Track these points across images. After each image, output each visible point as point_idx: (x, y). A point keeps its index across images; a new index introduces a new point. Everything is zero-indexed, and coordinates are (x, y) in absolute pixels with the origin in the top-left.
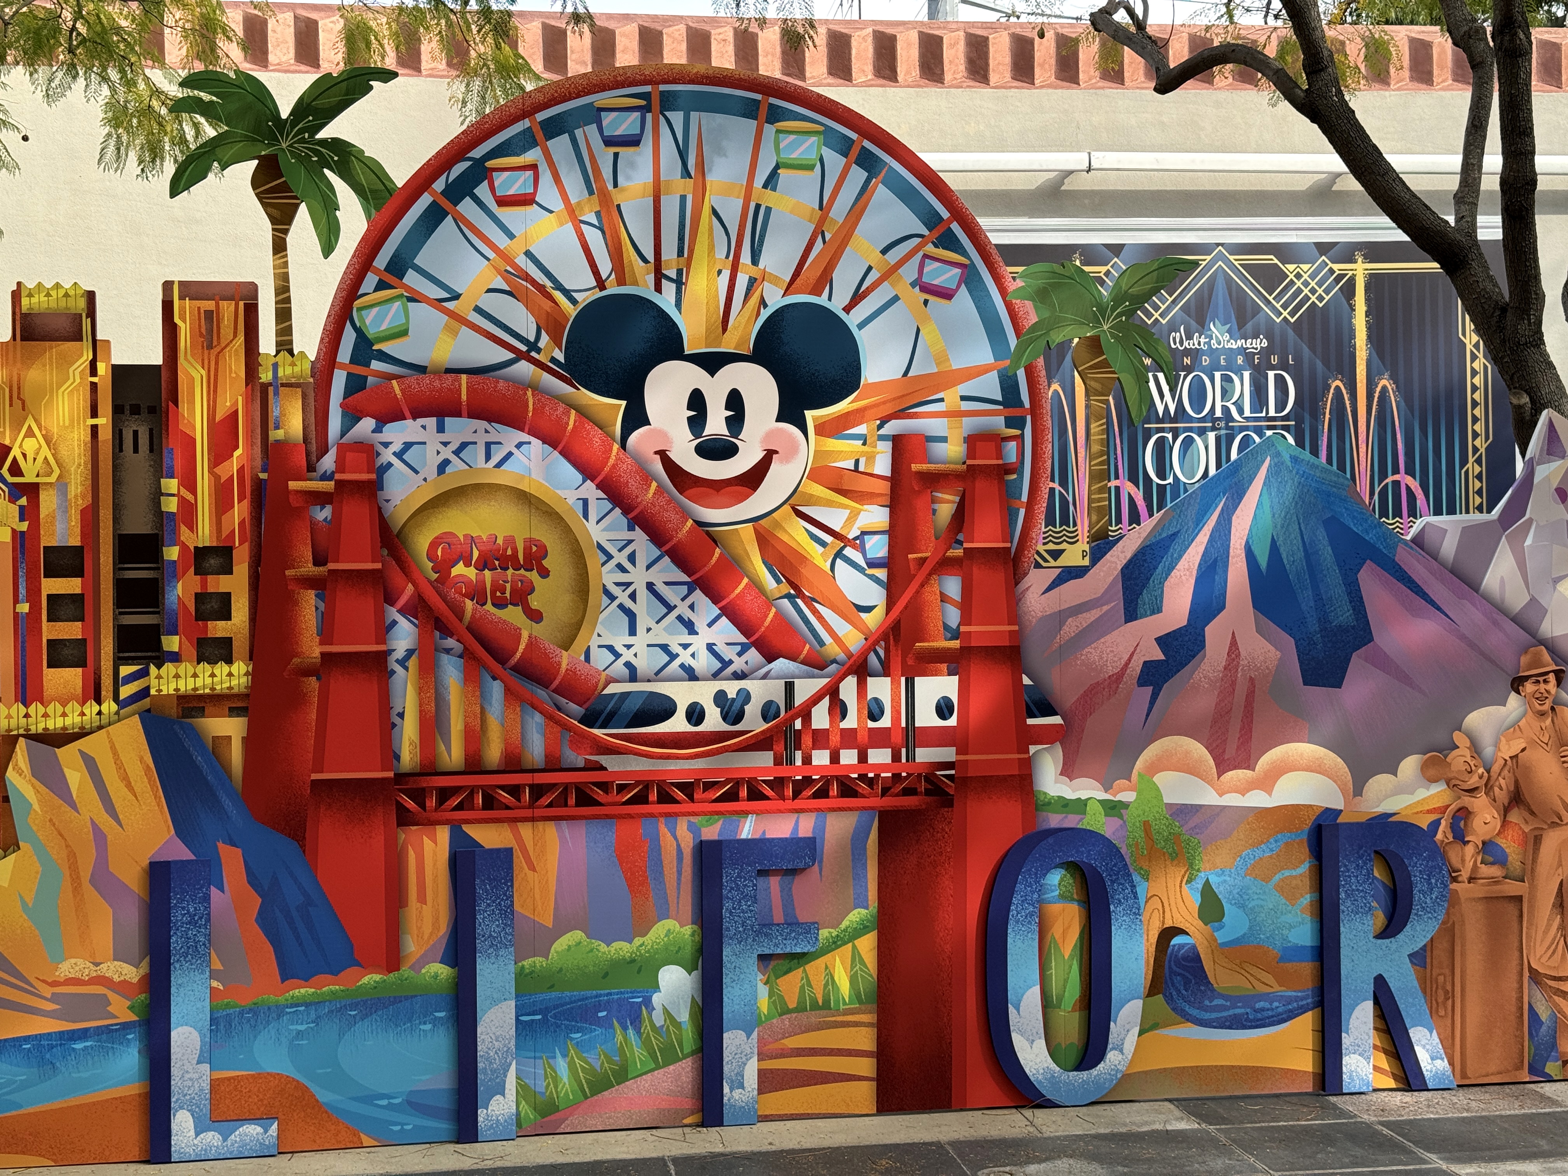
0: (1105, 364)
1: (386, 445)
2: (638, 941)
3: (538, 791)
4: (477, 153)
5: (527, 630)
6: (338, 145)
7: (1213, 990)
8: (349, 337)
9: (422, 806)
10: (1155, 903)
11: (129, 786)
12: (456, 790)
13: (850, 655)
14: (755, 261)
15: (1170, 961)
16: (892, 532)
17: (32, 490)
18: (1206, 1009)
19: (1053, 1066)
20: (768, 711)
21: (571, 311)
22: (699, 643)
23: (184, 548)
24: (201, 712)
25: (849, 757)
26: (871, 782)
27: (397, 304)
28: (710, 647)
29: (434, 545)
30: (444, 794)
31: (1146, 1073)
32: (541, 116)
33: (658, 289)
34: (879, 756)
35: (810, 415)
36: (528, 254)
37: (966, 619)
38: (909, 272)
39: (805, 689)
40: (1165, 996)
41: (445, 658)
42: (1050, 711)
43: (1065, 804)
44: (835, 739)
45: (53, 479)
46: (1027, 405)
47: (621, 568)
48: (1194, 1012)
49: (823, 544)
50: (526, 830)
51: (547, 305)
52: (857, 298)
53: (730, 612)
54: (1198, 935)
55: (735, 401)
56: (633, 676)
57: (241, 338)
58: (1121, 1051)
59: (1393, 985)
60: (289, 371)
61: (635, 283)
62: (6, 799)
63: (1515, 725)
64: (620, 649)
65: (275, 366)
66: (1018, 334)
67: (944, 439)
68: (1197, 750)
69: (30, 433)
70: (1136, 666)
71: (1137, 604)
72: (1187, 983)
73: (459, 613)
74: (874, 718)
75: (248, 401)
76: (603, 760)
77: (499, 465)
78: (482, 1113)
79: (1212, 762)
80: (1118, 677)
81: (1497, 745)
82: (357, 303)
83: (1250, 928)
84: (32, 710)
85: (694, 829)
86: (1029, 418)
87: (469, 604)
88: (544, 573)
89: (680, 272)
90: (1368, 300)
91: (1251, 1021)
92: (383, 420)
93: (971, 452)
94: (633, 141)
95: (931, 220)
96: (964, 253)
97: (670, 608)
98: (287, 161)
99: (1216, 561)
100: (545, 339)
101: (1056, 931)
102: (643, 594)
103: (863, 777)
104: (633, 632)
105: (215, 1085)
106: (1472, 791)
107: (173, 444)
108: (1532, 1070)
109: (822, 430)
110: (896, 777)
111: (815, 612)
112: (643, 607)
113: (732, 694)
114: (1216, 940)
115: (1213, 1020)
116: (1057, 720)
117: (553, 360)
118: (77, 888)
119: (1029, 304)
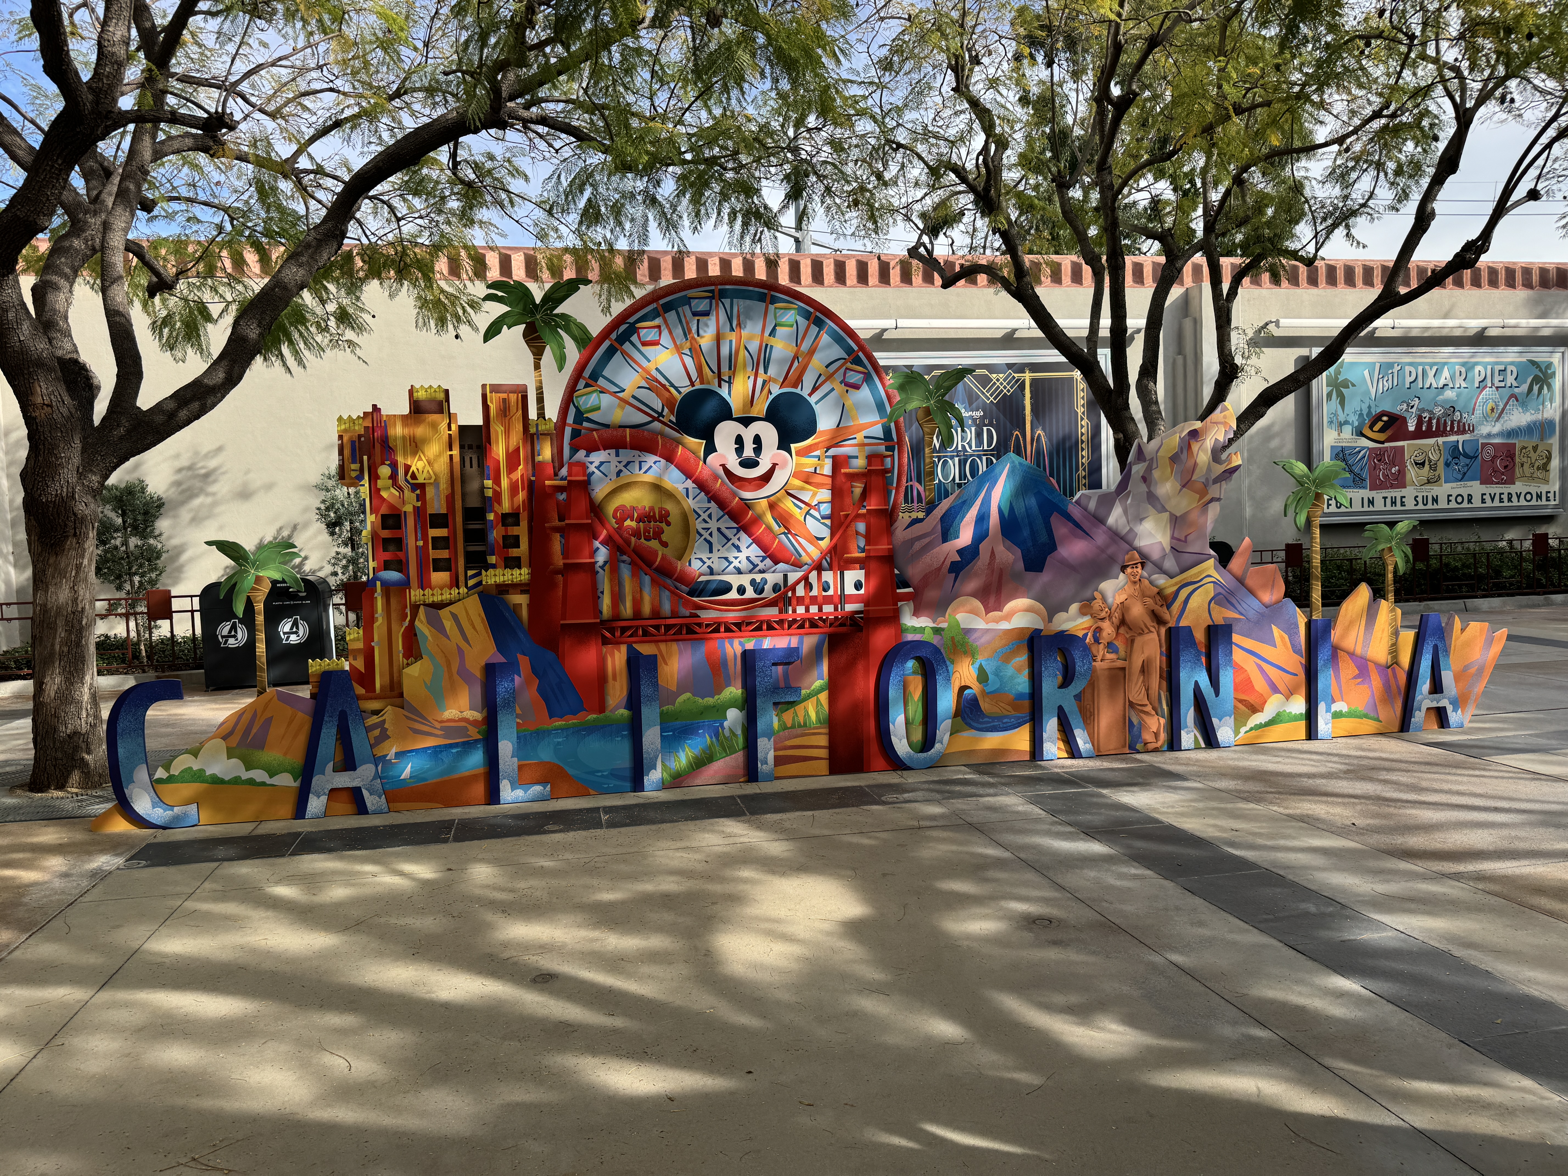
0: (932, 420)
1: (591, 463)
2: (716, 697)
3: (668, 627)
4: (632, 320)
5: (661, 551)
6: (564, 317)
7: (983, 714)
8: (572, 411)
9: (613, 635)
10: (957, 674)
11: (474, 628)
12: (629, 628)
13: (813, 561)
14: (766, 372)
15: (964, 701)
16: (832, 502)
17: (422, 486)
18: (980, 723)
19: (910, 750)
20: (776, 588)
21: (679, 397)
22: (742, 556)
23: (496, 514)
24: (507, 592)
25: (814, 609)
26: (824, 621)
27: (595, 394)
28: (748, 558)
29: (616, 511)
30: (624, 630)
31: (953, 753)
32: (662, 302)
33: (720, 386)
34: (828, 608)
35: (793, 446)
36: (657, 369)
37: (868, 543)
38: (839, 376)
39: (793, 577)
40: (962, 718)
41: (622, 565)
42: (908, 586)
43: (915, 630)
44: (807, 601)
45: (432, 481)
46: (896, 440)
47: (705, 521)
48: (975, 725)
49: (800, 508)
50: (663, 646)
51: (667, 394)
52: (815, 389)
53: (757, 542)
54: (976, 689)
55: (757, 440)
56: (712, 572)
57: (520, 412)
58: (942, 743)
59: (1066, 710)
60: (544, 427)
61: (709, 383)
62: (416, 635)
63: (1123, 588)
64: (705, 560)
65: (537, 425)
66: (891, 406)
67: (857, 457)
68: (976, 603)
69: (420, 459)
70: (948, 564)
71: (948, 534)
72: (972, 711)
73: (628, 543)
74: (825, 590)
75: (525, 442)
76: (699, 612)
77: (645, 472)
78: (646, 778)
79: (982, 608)
80: (939, 569)
81: (1114, 597)
82: (576, 394)
84: (426, 592)
85: (741, 644)
86: (896, 446)
87: (633, 539)
88: (668, 524)
89: (730, 378)
90: (1031, 392)
91: (1001, 728)
92: (590, 450)
93: (869, 463)
94: (706, 314)
95: (849, 351)
96: (865, 367)
97: (729, 540)
98: (540, 324)
99: (984, 513)
100: (666, 410)
101: (911, 688)
102: (715, 533)
103: (820, 619)
104: (711, 551)
105: (520, 767)
106: (1102, 619)
107: (490, 464)
108: (1130, 748)
109: (799, 453)
110: (836, 618)
111: (797, 541)
112: (715, 539)
113: (758, 580)
114: (985, 691)
115: (984, 728)
116: (910, 590)
117: (670, 421)
118: (451, 677)
119: (896, 392)
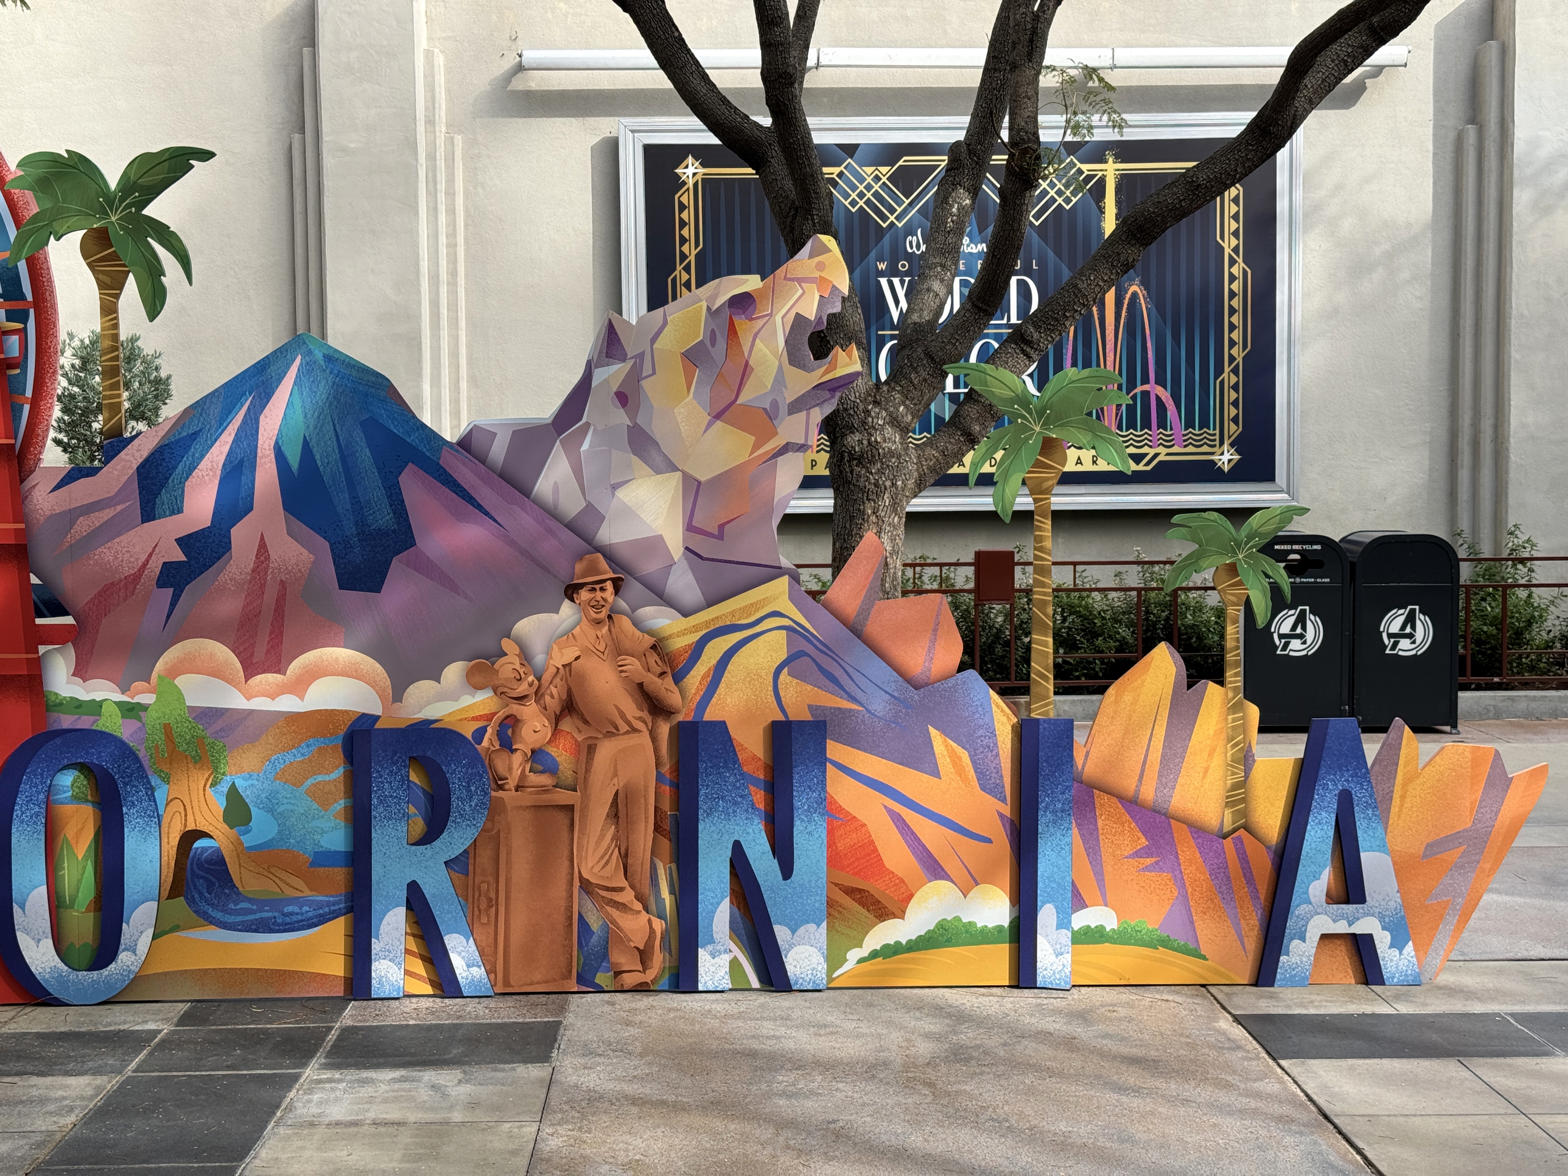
0: (116, 256)
7: (238, 894)
10: (176, 806)
15: (192, 864)
18: (230, 912)
19: (61, 965)
31: (165, 974)
40: (186, 898)
42: (62, 611)
43: (77, 705)
46: (30, 298)
48: (218, 915)
54: (222, 837)
58: (134, 952)
59: (428, 891)
63: (568, 633)
66: (18, 224)
68: (223, 653)
70: (155, 567)
71: (154, 504)
72: (210, 887)
79: (239, 665)
80: (135, 578)
81: (549, 652)
83: (279, 832)
86: (32, 311)
90: (1118, 203)
91: (279, 925)
99: (242, 461)
101: (69, 831)
106: (521, 699)
108: (580, 980)
114: (242, 844)
115: (239, 924)
116: (69, 620)
119: (29, 194)
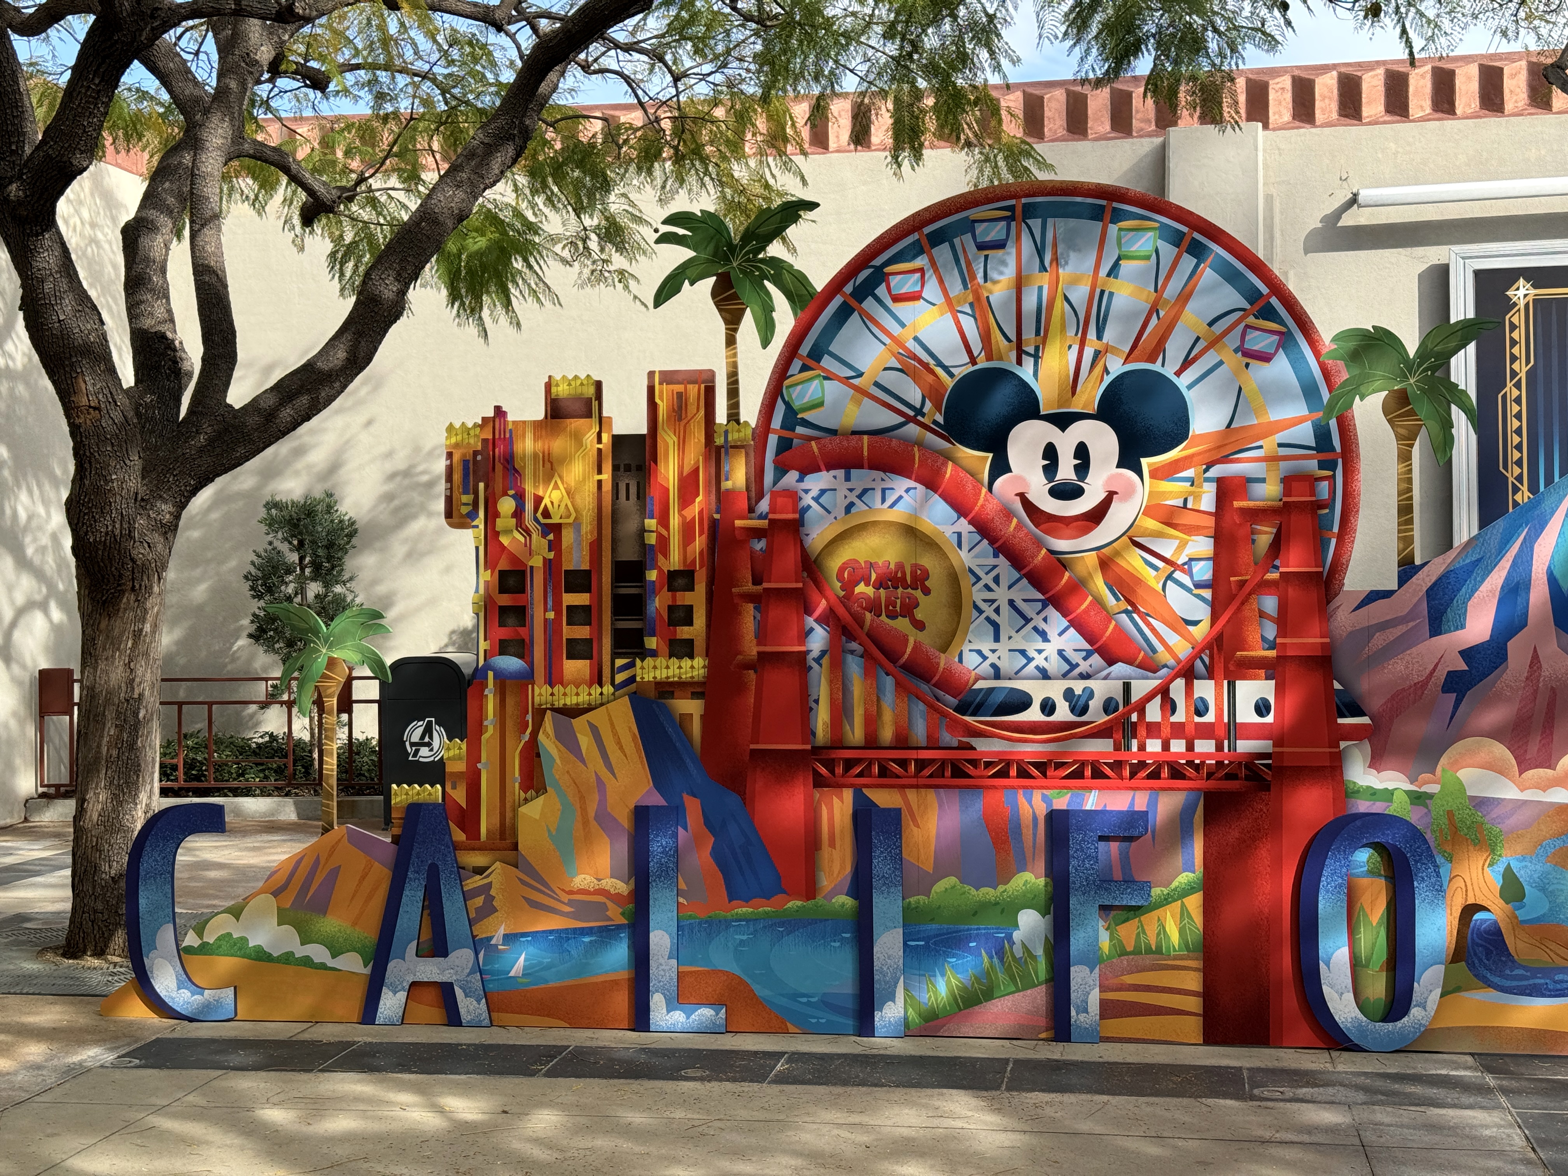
0: (1412, 413)
1: (806, 491)
2: (1001, 888)
3: (922, 764)
4: (877, 262)
5: (913, 636)
6: (774, 262)
7: (1513, 961)
8: (780, 410)
9: (832, 772)
10: (1458, 882)
11: (621, 748)
12: (858, 761)
13: (1179, 661)
14: (1099, 337)
15: (1472, 933)
16: (1216, 559)
17: (557, 528)
18: (1507, 978)
19: (1360, 1016)
20: (1109, 706)
21: (950, 383)
22: (1051, 649)
23: (660, 571)
24: (671, 695)
25: (1178, 746)
26: (1197, 768)
27: (816, 382)
28: (1060, 653)
29: (841, 570)
30: (849, 764)
31: (1449, 1029)
32: (927, 230)
33: (1019, 362)
34: (1206, 746)
35: (1145, 462)
36: (916, 339)
37: (1282, 631)
38: (1233, 341)
39: (1141, 687)
40: (1468, 964)
41: (850, 658)
42: (1359, 712)
43: (1373, 793)
44: (1166, 731)
45: (571, 520)
46: (1338, 449)
47: (988, 588)
48: (1496, 980)
49: (1156, 568)
50: (911, 794)
51: (930, 378)
52: (1187, 364)
53: (1077, 624)
54: (1499, 911)
55: (1082, 452)
56: (997, 674)
57: (702, 412)
58: (1424, 1008)
60: (736, 436)
61: (1000, 359)
62: (538, 755)
64: (986, 653)
65: (726, 433)
66: (1330, 389)
67: (1263, 480)
68: (1500, 751)
69: (556, 487)
70: (1441, 675)
71: (1441, 621)
72: (1488, 953)
73: (860, 622)
74: (1199, 714)
75: (707, 459)
76: (975, 742)
77: (892, 506)
78: (877, 1015)
79: (1514, 761)
80: (1423, 685)
82: (787, 383)
83: (1550, 909)
84: (556, 689)
85: (1045, 799)
86: (1340, 461)
87: (868, 616)
88: (927, 591)
89: (1037, 348)
92: (804, 472)
93: (1287, 492)
94: (1000, 245)
95: (1253, 296)
96: (1282, 322)
97: (1027, 620)
98: (737, 276)
99: (1518, 583)
100: (928, 405)
101: (1365, 900)
102: (1005, 609)
103: (1190, 763)
104: (997, 639)
105: (680, 976)
107: (654, 493)
109: (1155, 474)
110: (1220, 764)
111: (1149, 625)
112: (1005, 618)
113: (1078, 691)
114: (1517, 917)
115: (1514, 988)
116: (1365, 720)
117: (935, 422)
118: (586, 823)
119: (1341, 363)
